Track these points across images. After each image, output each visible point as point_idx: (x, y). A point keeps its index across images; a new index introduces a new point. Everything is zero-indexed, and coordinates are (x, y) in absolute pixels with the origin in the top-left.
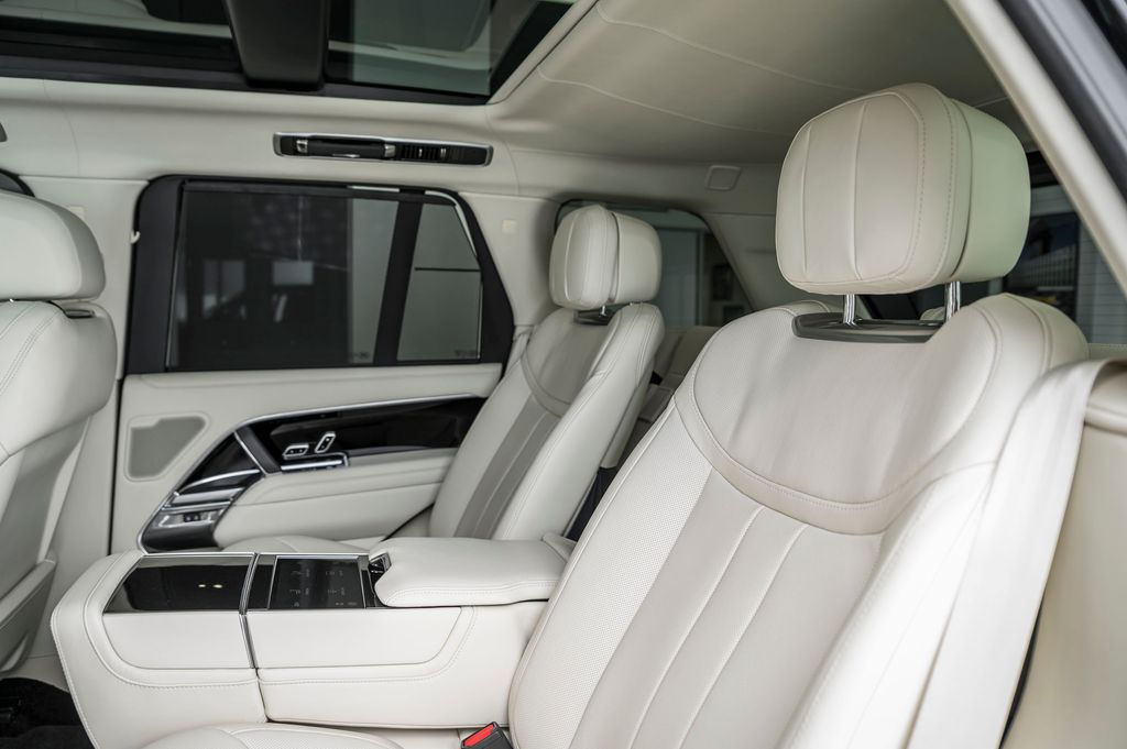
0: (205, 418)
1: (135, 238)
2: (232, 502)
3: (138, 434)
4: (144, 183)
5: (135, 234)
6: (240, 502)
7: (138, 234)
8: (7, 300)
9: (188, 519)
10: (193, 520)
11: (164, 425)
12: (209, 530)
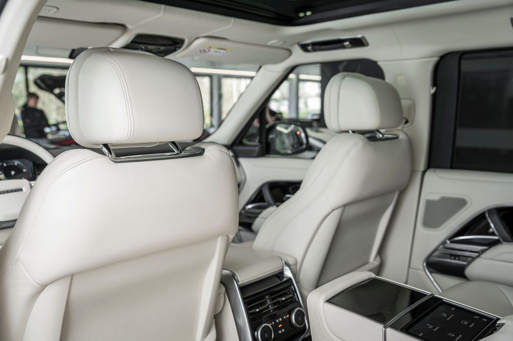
0: (468, 199)
1: (433, 91)
2: (480, 254)
3: (429, 203)
4: (436, 59)
5: (433, 88)
6: (484, 255)
7: (435, 88)
8: (347, 132)
9: (452, 258)
10: (455, 259)
11: (444, 201)
12: (463, 268)
